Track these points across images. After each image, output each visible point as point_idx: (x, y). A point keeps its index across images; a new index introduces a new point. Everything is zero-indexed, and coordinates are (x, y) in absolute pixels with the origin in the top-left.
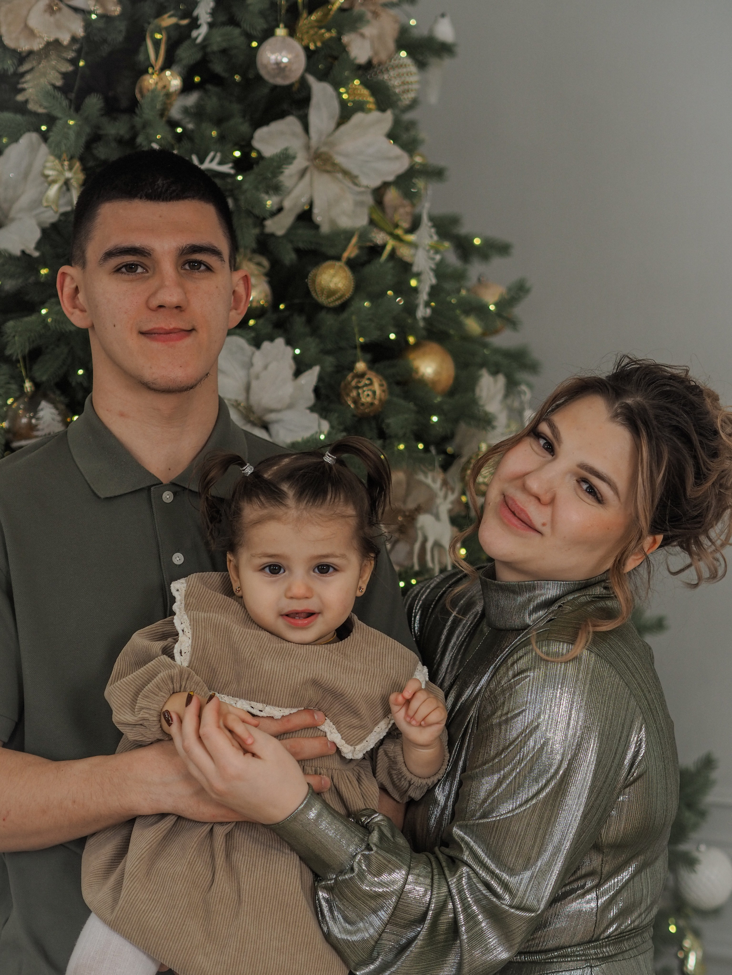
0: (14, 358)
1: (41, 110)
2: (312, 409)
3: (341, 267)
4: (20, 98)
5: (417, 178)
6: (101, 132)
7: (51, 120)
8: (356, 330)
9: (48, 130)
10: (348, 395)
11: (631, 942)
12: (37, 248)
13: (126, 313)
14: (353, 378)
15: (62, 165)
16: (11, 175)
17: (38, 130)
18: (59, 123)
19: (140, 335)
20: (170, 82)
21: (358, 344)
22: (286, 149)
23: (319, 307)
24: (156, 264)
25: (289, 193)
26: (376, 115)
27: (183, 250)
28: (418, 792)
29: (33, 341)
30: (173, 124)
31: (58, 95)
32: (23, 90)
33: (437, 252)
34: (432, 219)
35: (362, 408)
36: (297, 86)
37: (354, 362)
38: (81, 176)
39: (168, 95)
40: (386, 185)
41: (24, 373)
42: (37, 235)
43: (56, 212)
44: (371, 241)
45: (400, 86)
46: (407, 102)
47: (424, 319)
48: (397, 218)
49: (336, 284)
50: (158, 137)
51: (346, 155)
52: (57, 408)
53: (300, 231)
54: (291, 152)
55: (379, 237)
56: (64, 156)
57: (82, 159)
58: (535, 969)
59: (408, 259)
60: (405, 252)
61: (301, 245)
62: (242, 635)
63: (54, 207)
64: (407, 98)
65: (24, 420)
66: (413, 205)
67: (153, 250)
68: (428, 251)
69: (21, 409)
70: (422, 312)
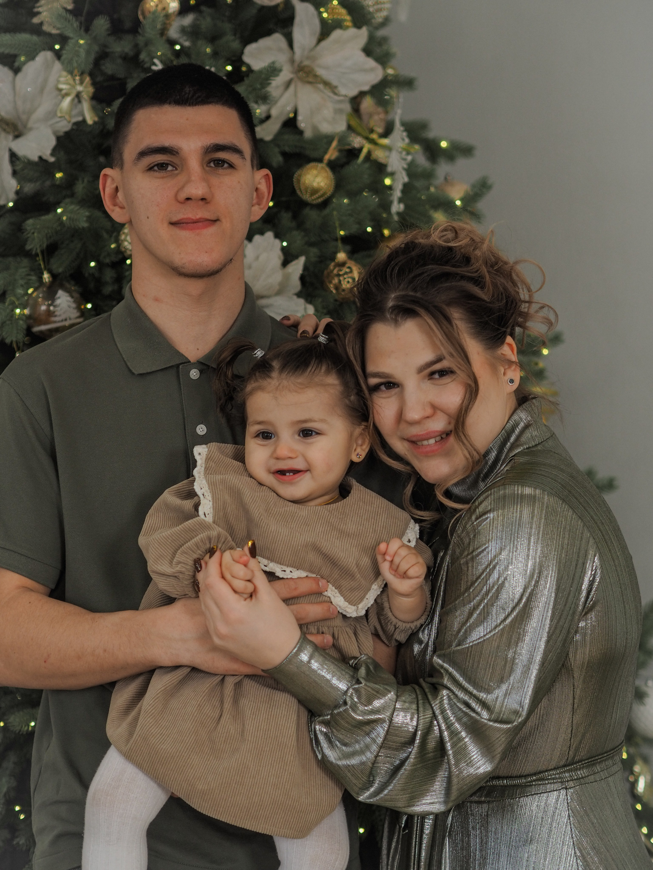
0: (34, 253)
1: (54, 31)
2: (299, 295)
3: (323, 168)
4: (36, 20)
5: (390, 87)
6: (108, 50)
7: (63, 40)
8: (337, 224)
9: (61, 49)
10: (331, 282)
11: (603, 765)
12: (52, 154)
13: (158, 206)
14: (335, 267)
15: (74, 80)
16: (29, 89)
17: (52, 49)
18: (71, 43)
19: (171, 226)
20: (169, 4)
21: (339, 237)
22: (273, 63)
23: (304, 204)
24: (184, 161)
25: (276, 102)
26: (353, 31)
27: (208, 149)
28: (403, 635)
29: (50, 237)
30: (172, 43)
31: (70, 17)
32: (39, 13)
33: (408, 153)
34: (403, 124)
35: (343, 293)
36: (282, 6)
37: (335, 253)
38: (91, 90)
39: (167, 16)
40: (362, 94)
41: (42, 266)
42: (53, 142)
43: (69, 122)
44: (349, 145)
45: (374, 5)
46: (380, 20)
47: (398, 214)
48: (372, 124)
49: (318, 183)
50: (159, 53)
51: (327, 68)
52: (72, 297)
53: (286, 137)
54: (277, 65)
55: (357, 141)
56: (76, 72)
57: (91, 75)
58: (516, 792)
59: (382, 160)
60: (379, 155)
61: (287, 149)
62: (253, 498)
63: (67, 117)
64: (379, 17)
65: (43, 308)
66: (387, 112)
67: (181, 149)
68: (401, 153)
69: (40, 297)
70: (397, 207)
